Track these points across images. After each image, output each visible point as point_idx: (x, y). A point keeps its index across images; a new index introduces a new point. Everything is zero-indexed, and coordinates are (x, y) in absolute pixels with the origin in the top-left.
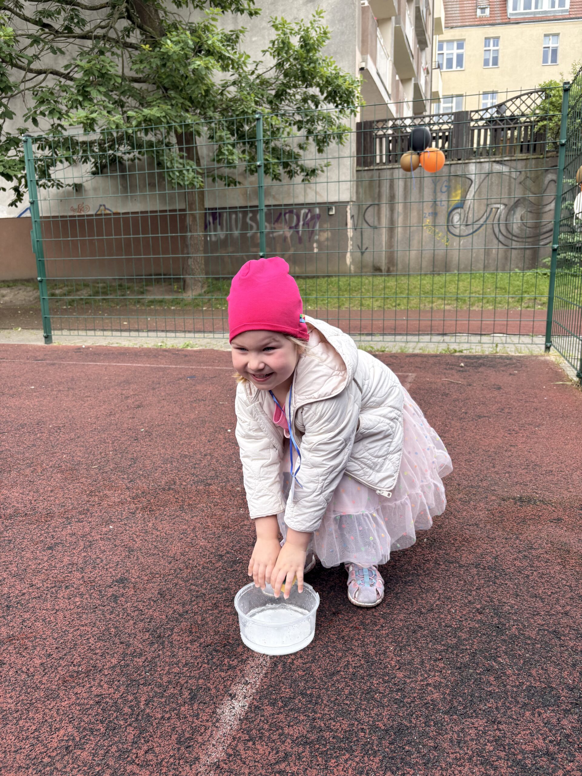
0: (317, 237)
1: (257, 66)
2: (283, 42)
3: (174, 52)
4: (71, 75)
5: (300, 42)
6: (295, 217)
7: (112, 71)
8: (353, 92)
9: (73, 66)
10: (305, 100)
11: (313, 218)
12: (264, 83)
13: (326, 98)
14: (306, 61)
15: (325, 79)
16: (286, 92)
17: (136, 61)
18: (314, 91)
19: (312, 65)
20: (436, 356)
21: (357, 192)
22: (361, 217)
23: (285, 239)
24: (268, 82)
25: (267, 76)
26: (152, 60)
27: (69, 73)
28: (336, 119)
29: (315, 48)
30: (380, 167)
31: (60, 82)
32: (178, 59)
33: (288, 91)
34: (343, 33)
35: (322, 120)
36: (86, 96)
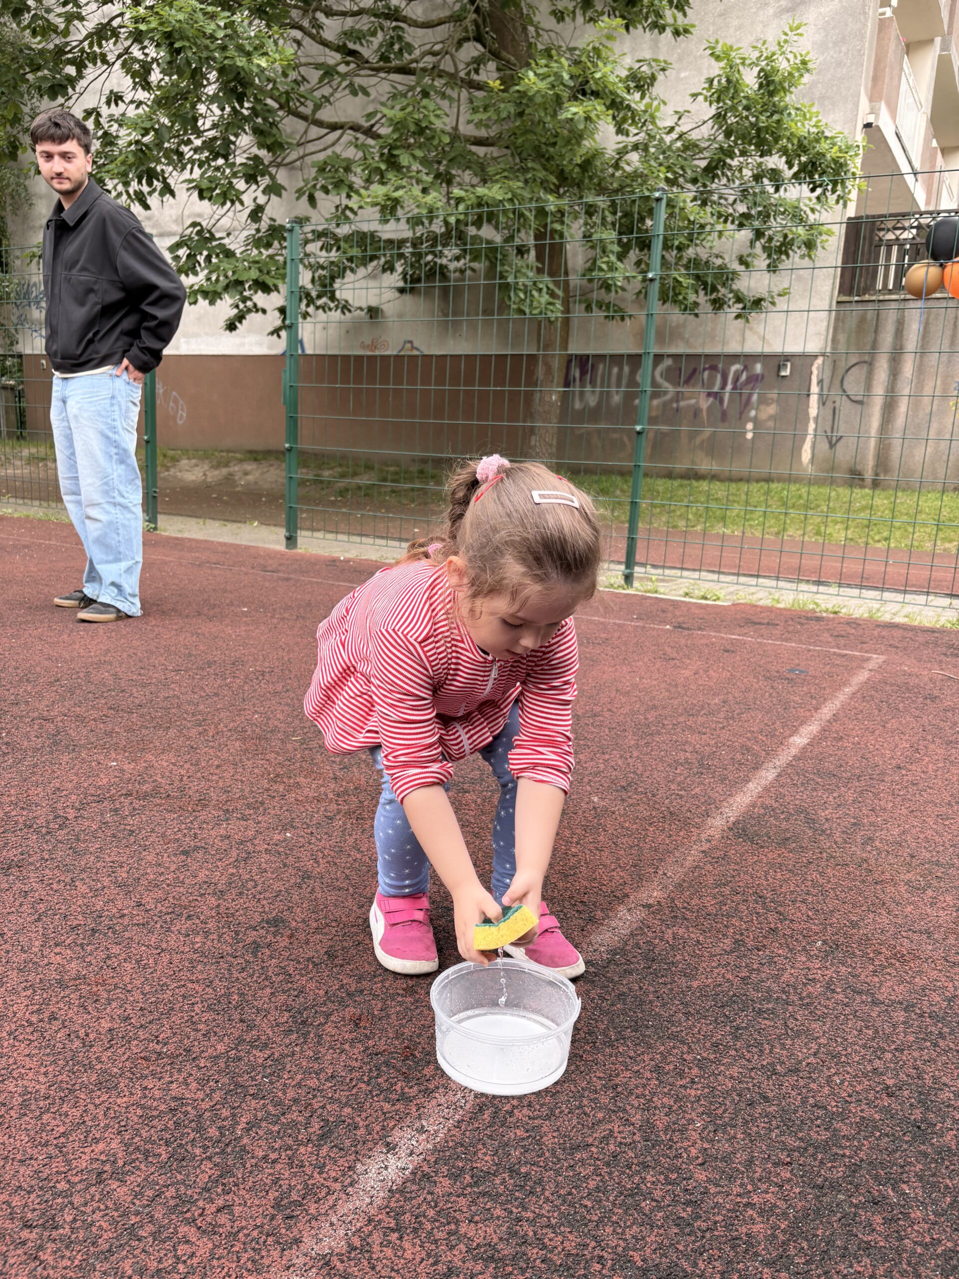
0: (753, 413)
1: (680, 118)
2: (729, 81)
3: (538, 91)
4: (375, 129)
5: (759, 77)
6: (719, 377)
7: (438, 124)
8: (846, 165)
9: (379, 116)
10: (757, 178)
11: (749, 380)
12: (691, 147)
13: (796, 176)
14: (766, 111)
15: (795, 141)
16: (725, 163)
17: (478, 107)
18: (775, 161)
19: (776, 117)
20: (932, 631)
21: (834, 340)
22: (837, 383)
23: (696, 412)
24: (697, 146)
25: (694, 136)
26: (502, 106)
27: (373, 126)
28: (809, 212)
29: (784, 89)
30: (881, 298)
31: (357, 139)
32: (544, 103)
33: (728, 161)
34: (839, 64)
35: (783, 213)
36: (392, 162)
